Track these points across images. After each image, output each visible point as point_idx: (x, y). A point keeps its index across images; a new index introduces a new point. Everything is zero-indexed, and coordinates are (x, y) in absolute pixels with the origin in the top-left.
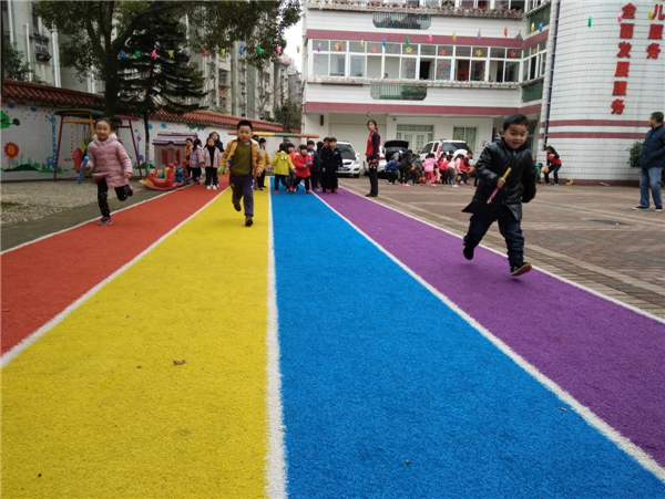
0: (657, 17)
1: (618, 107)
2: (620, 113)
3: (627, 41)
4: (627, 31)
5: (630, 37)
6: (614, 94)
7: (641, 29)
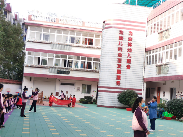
0: (129, 57)
2: (119, 85)
5: (121, 62)
6: (117, 79)
7: (124, 60)
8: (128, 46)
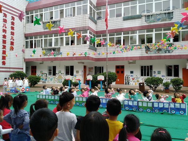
0: (12, 40)
1: (4, 63)
2: (5, 65)
3: (5, 45)
4: (4, 42)
5: (5, 44)
6: (3, 59)
7: (8, 42)
8: (11, 30)
